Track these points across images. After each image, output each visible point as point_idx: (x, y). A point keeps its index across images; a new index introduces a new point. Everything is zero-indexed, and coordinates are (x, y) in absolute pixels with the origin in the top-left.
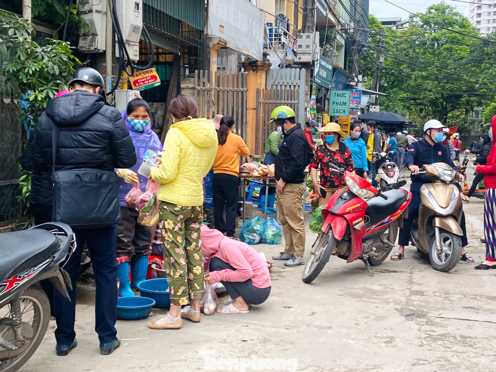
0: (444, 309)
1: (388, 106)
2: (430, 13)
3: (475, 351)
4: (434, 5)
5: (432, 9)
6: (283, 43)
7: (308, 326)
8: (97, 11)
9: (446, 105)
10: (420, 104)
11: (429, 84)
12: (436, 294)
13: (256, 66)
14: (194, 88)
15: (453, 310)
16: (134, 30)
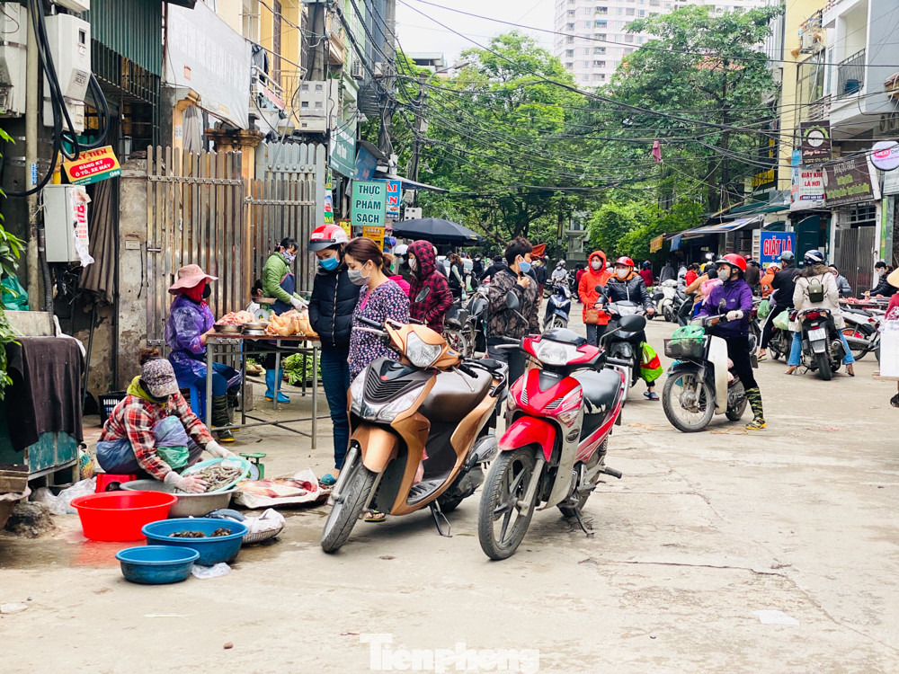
0: (632, 548)
1: (431, 207)
2: (496, 48)
3: (706, 611)
4: (501, 36)
5: (498, 41)
6: (260, 94)
7: (435, 585)
8: (10, 44)
9: (526, 208)
10: (485, 205)
11: (499, 171)
12: (611, 525)
13: (239, 139)
14: (146, 178)
15: (648, 550)
16: (77, 80)
